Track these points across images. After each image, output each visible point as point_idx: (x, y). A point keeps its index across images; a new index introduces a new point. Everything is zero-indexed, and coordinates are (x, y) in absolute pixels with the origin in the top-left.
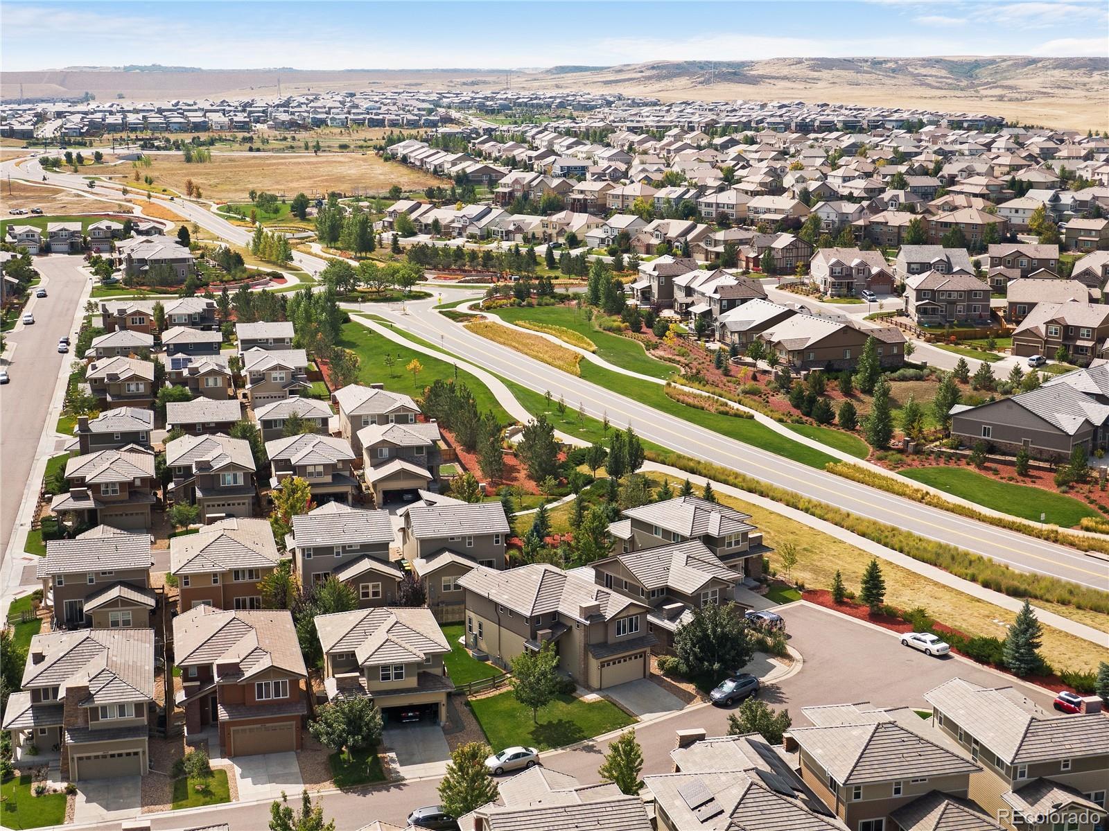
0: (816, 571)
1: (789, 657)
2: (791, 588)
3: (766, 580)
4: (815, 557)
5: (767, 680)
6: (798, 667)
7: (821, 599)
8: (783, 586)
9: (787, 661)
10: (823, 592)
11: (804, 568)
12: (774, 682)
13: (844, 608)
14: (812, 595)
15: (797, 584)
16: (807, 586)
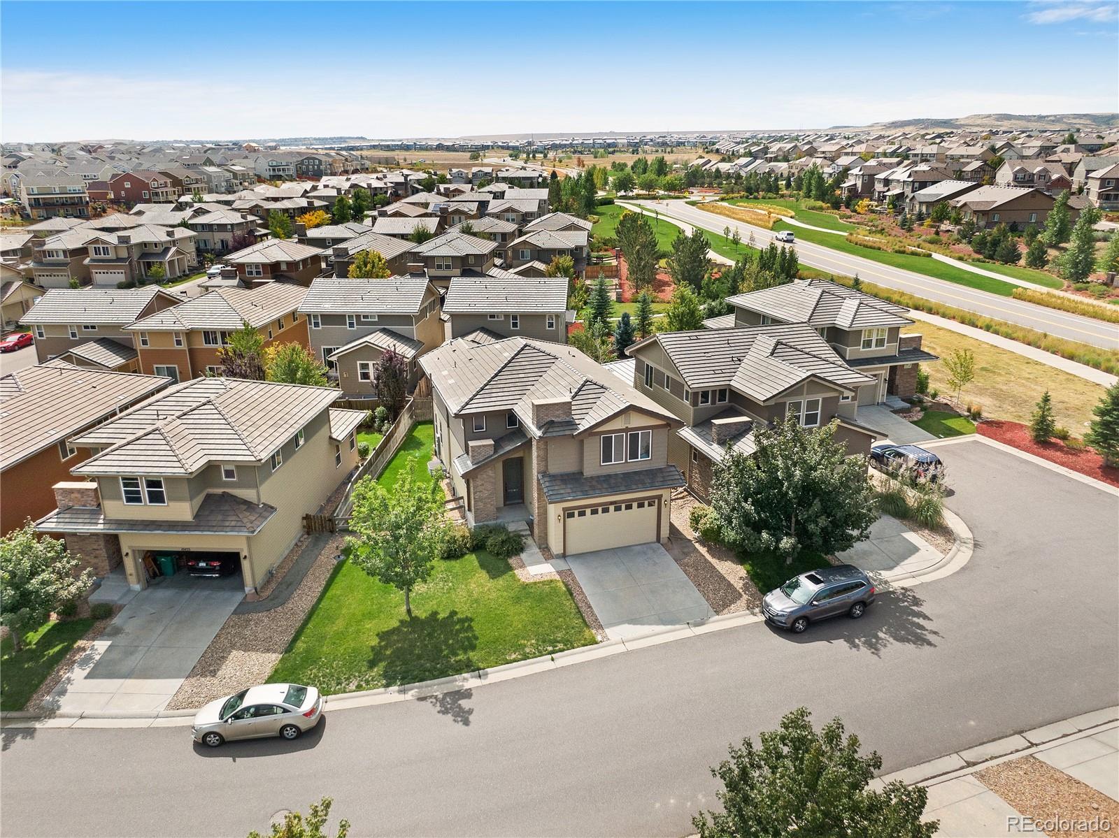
0: (999, 396)
1: (945, 532)
2: (960, 416)
3: (921, 401)
4: (999, 379)
5: (896, 578)
6: (962, 556)
7: (1008, 435)
8: (948, 411)
9: (940, 540)
10: (1013, 426)
11: (981, 391)
12: (908, 583)
13: (1051, 452)
14: (993, 428)
15: (969, 410)
16: (985, 415)
